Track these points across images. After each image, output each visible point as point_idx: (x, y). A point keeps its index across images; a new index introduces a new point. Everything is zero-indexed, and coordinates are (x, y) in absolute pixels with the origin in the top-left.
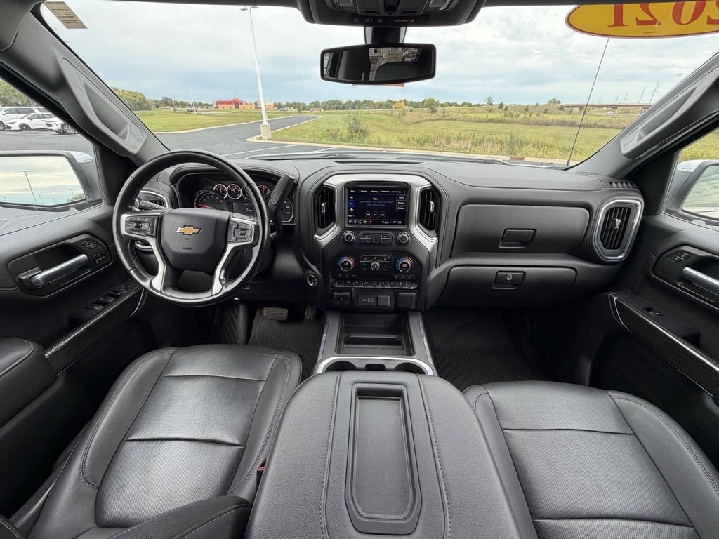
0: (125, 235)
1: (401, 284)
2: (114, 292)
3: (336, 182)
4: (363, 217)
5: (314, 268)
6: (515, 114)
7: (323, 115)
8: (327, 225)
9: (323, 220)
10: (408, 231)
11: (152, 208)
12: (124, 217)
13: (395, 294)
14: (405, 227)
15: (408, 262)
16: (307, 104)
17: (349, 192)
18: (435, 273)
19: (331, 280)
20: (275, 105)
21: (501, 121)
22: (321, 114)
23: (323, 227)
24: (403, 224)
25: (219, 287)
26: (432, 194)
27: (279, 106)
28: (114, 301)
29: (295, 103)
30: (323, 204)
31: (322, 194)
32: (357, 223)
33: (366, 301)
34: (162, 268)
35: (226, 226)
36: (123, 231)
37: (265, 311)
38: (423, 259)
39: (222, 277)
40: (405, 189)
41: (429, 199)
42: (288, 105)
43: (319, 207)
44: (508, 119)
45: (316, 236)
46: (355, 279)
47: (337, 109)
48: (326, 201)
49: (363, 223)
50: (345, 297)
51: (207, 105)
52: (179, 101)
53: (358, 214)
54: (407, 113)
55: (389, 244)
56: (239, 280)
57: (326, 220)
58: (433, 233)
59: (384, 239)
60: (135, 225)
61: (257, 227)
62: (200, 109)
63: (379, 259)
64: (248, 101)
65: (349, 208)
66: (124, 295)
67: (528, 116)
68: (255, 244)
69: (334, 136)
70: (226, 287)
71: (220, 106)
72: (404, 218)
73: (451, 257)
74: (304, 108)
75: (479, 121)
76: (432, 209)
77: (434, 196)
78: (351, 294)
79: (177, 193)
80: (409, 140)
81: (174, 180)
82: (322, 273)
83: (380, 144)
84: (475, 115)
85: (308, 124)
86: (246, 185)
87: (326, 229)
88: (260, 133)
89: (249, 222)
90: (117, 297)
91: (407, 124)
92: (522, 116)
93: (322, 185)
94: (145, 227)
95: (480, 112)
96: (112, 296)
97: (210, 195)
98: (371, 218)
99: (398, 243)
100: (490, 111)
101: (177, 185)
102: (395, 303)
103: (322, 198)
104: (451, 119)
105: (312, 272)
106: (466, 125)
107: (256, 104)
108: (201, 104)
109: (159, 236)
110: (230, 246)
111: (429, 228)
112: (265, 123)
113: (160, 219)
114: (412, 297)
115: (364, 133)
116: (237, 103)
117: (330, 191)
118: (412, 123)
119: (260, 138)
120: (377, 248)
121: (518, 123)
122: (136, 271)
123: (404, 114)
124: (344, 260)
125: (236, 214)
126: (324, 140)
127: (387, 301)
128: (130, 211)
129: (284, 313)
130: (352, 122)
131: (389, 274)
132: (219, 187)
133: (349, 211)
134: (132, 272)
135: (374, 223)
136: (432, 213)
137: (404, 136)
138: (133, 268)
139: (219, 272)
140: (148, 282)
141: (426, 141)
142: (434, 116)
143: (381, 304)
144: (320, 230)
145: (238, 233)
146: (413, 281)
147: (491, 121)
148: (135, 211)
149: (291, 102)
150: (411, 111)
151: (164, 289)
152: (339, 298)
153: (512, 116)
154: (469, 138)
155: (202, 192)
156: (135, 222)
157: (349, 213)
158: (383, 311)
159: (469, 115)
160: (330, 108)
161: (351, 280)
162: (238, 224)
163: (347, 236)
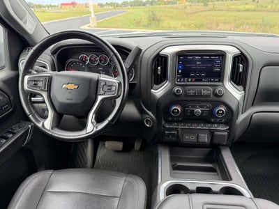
0: (27, 90)
1: (216, 126)
2: (12, 129)
3: (169, 51)
4: (189, 77)
5: (150, 113)
6: (264, 6)
7: (129, 10)
8: (161, 83)
9: (158, 79)
10: (223, 86)
11: (43, 71)
12: (27, 77)
13: (212, 133)
14: (220, 84)
15: (223, 109)
16: (120, 3)
17: (179, 58)
18: (241, 117)
19: (163, 122)
20: (99, 5)
21: (255, 10)
22: (129, 9)
23: (157, 84)
24: (219, 81)
25: (91, 127)
26: (241, 59)
27: (101, 5)
28: (12, 137)
29: (111, 3)
30: (159, 68)
31: (158, 60)
32: (184, 81)
33: (189, 138)
34: (51, 113)
35: (96, 83)
36: (26, 87)
37: (107, 144)
38: (234, 107)
39: (93, 120)
40: (222, 55)
41: (238, 63)
42: (107, 4)
43: (156, 70)
44: (260, 9)
45: (152, 90)
46: (181, 122)
47: (140, 5)
48: (161, 65)
49: (188, 81)
50: (173, 135)
51: (55, 6)
52: (38, 4)
53: (185, 74)
54: (188, 7)
55: (208, 96)
56: (106, 122)
57: (160, 79)
58: (241, 88)
59: (205, 92)
60: (34, 83)
61: (120, 84)
62: (50, 9)
63: (201, 107)
64: (81, 2)
65: (178, 70)
66: (19, 132)
67: (274, 6)
68: (118, 97)
69: (138, 24)
70: (97, 128)
71: (63, 7)
72: (220, 77)
73: (252, 105)
74: (117, 6)
75: (239, 11)
76: (241, 70)
77: (242, 60)
78: (178, 133)
79: (55, 61)
80: (190, 25)
81: (53, 53)
82: (156, 117)
83: (170, 28)
84: (235, 7)
85: (120, 16)
86: (112, 54)
87: (160, 85)
88: (89, 23)
89: (114, 81)
90: (14, 134)
91: (188, 14)
92: (269, 7)
93: (158, 54)
94: (40, 84)
95: (239, 5)
96: (11, 133)
97: (76, 62)
98: (194, 77)
99: (216, 95)
100: (246, 4)
101: (56, 56)
102: (212, 140)
103: (158, 63)
104: (219, 10)
105: (148, 116)
106: (229, 14)
107: (86, 4)
108: (51, 6)
109: (49, 91)
110: (100, 98)
111: (238, 84)
112: (93, 16)
113: (50, 79)
114: (224, 135)
115: (159, 20)
116: (73, 4)
117: (165, 58)
118: (192, 13)
119: (89, 26)
120: (199, 99)
121: (268, 11)
122: (33, 116)
123: (186, 8)
124: (174, 108)
125: (102, 75)
126: (132, 26)
127: (205, 138)
128: (30, 73)
129: (120, 145)
130: (151, 13)
131: (207, 118)
132: (82, 57)
133: (178, 72)
134: (30, 116)
135: (196, 81)
136: (240, 73)
137: (186, 22)
138: (31, 113)
139: (91, 116)
140: (41, 123)
141: (202, 25)
142: (207, 8)
143: (201, 140)
144: (155, 86)
145: (106, 88)
146: (226, 124)
147: (248, 10)
148: (34, 74)
149: (109, 2)
150: (190, 5)
151: (52, 128)
152: (168, 135)
153: (262, 6)
154: (232, 23)
155: (71, 60)
156: (34, 81)
157: (178, 73)
158: (202, 146)
159: (232, 7)
160: (135, 5)
161: (178, 122)
162: (105, 82)
163: (177, 91)
